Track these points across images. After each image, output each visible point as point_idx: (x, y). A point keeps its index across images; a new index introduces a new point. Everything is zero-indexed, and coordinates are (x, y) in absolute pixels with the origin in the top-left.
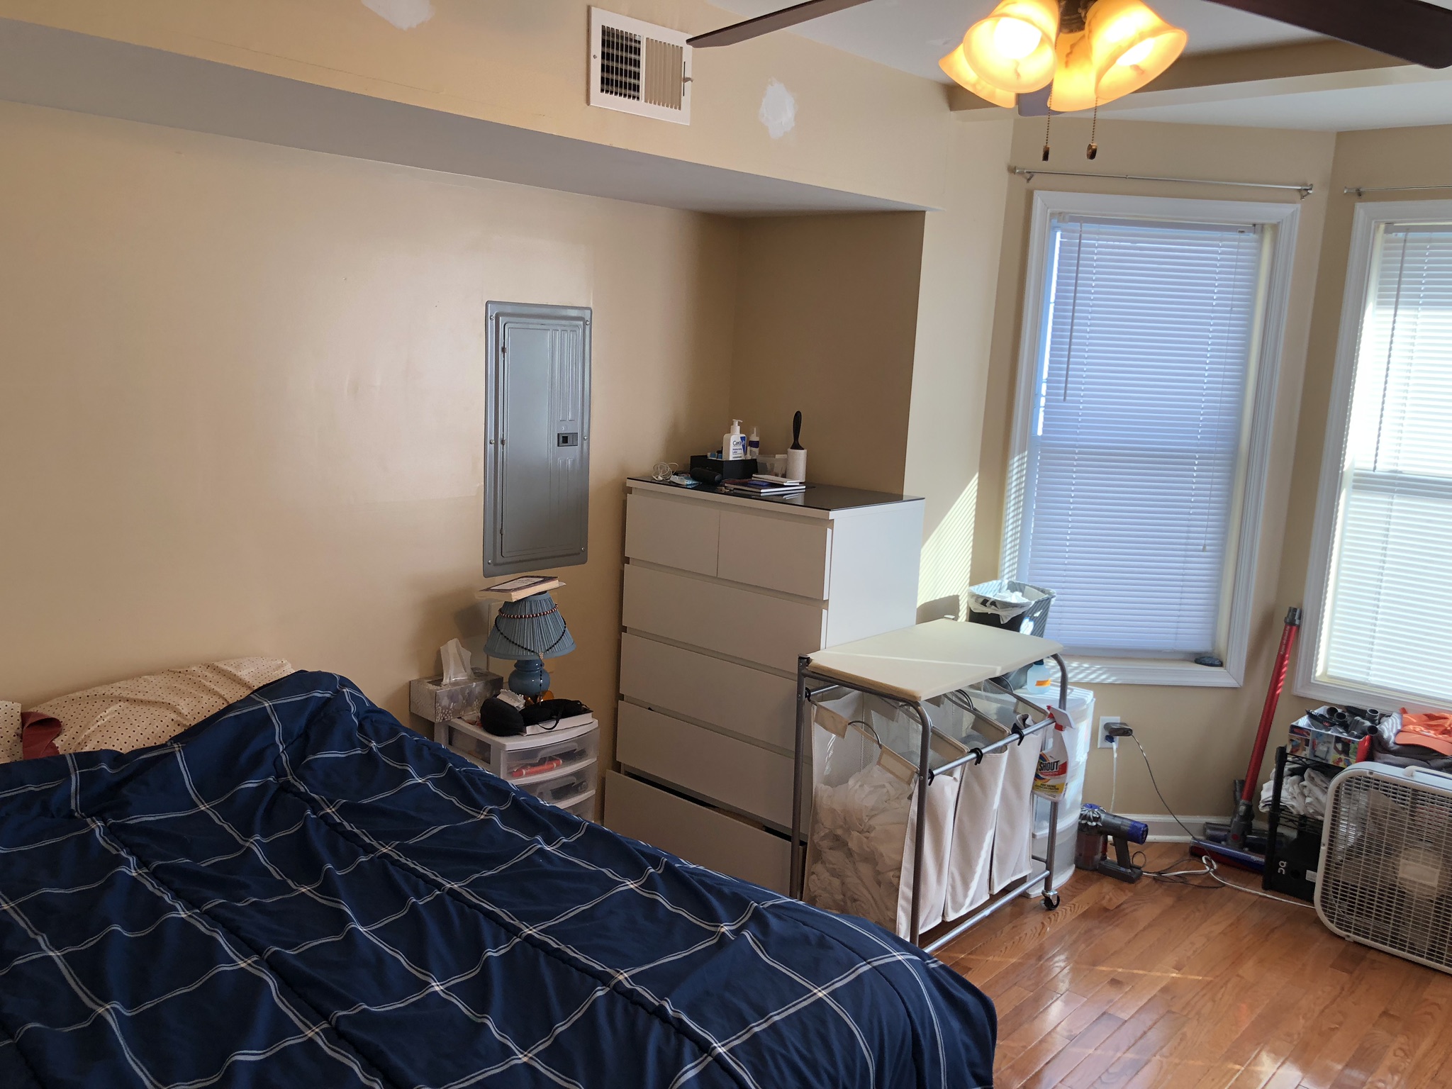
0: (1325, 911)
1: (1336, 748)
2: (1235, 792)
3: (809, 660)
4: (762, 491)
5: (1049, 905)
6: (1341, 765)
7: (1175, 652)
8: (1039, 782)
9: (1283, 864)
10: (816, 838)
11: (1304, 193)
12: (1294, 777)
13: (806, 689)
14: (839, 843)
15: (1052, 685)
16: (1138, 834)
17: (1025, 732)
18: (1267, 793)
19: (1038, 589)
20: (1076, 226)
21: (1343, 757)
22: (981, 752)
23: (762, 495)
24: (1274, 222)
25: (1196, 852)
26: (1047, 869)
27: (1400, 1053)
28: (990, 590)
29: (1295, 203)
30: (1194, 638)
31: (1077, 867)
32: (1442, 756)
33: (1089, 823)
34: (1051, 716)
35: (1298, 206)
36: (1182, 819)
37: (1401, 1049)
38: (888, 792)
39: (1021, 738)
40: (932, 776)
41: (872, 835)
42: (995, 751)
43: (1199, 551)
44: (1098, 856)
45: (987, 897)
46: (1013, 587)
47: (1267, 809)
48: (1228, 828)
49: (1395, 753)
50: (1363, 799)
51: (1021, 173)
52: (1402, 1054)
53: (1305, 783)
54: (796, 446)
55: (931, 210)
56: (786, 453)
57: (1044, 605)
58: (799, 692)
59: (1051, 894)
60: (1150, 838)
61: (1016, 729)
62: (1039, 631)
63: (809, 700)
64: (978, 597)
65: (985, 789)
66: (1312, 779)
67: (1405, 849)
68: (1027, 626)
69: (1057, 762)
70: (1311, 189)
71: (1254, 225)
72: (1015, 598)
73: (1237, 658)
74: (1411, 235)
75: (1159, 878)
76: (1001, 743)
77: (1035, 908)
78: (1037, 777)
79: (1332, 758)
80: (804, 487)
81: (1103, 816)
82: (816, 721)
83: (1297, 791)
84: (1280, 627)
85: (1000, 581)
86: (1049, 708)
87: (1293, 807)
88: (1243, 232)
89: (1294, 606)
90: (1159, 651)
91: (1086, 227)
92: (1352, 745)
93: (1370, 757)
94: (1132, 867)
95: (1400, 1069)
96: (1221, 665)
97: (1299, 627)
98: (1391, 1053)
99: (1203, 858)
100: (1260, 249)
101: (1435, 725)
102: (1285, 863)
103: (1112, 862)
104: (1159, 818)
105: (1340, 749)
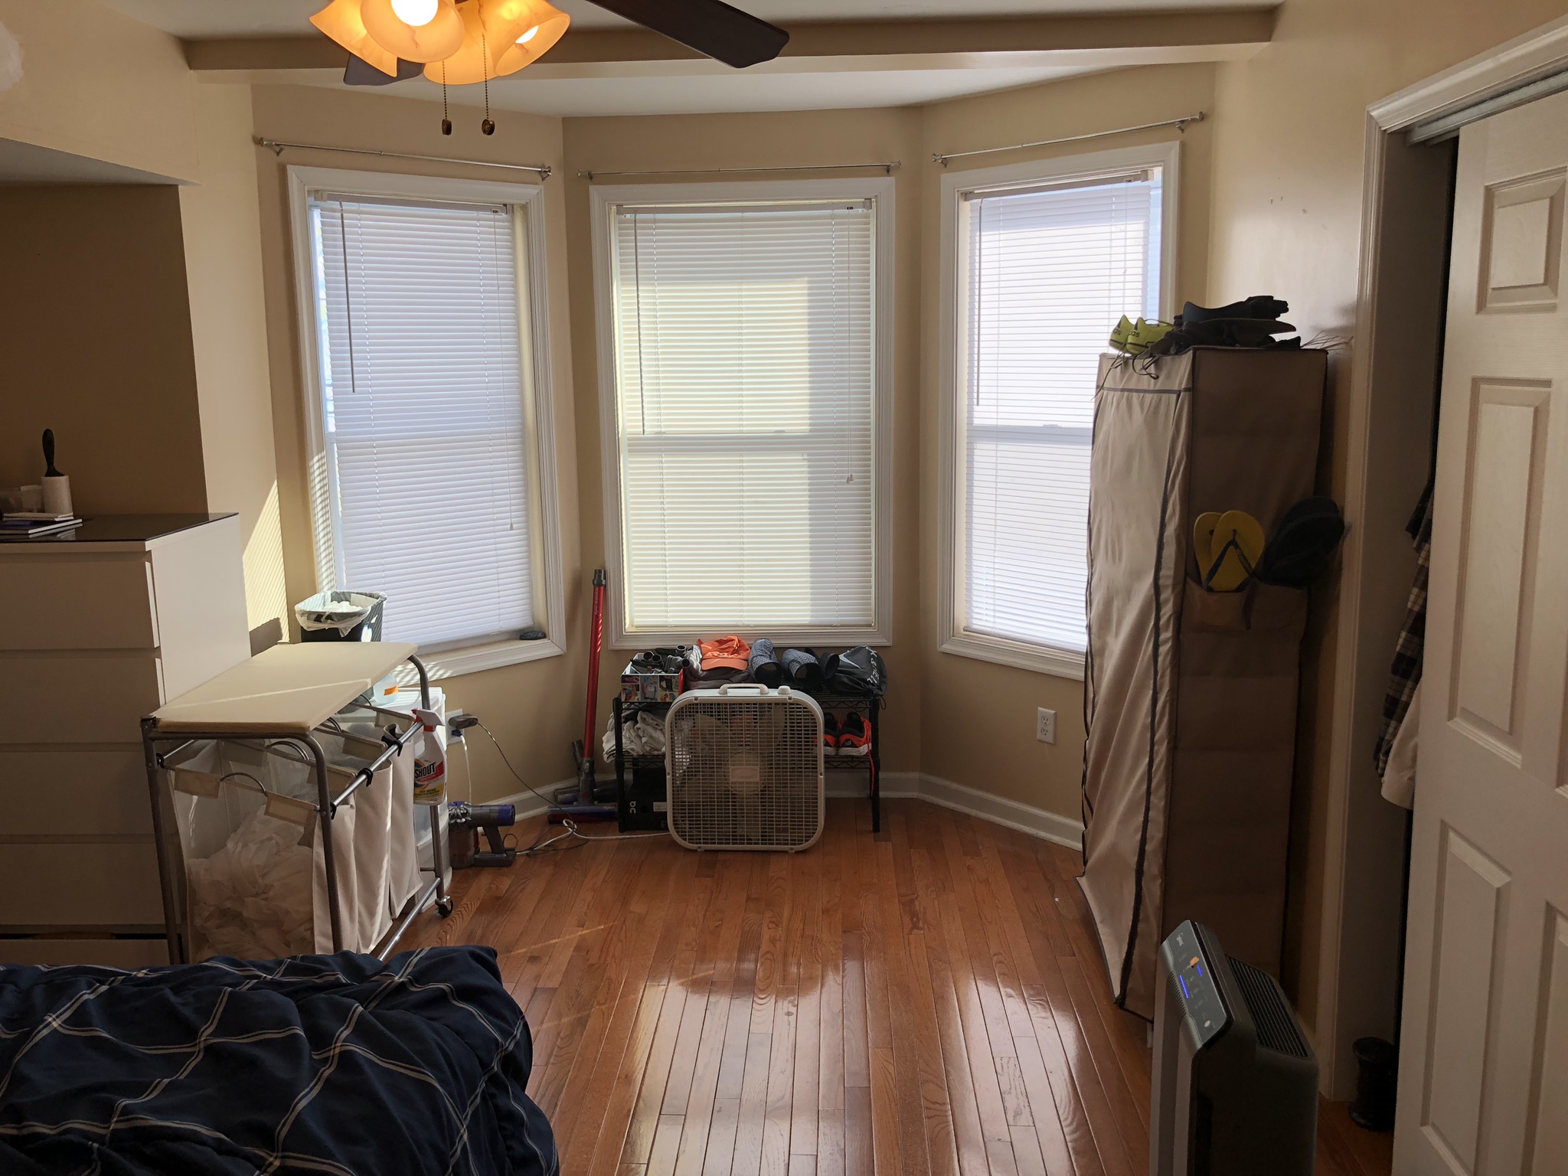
0: (677, 832)
1: (661, 686)
2: (575, 756)
3: (155, 721)
4: (30, 532)
5: (443, 911)
6: (668, 700)
7: (505, 633)
8: (418, 790)
9: (633, 804)
10: (198, 922)
11: (545, 175)
12: (628, 723)
13: (158, 755)
14: (229, 917)
15: (399, 691)
16: (506, 817)
17: (402, 740)
18: (608, 743)
19: (366, 595)
20: (336, 205)
21: (668, 693)
22: (370, 771)
23: (30, 536)
24: (523, 202)
25: (554, 820)
26: (437, 877)
27: (771, 925)
28: (314, 604)
29: (537, 184)
30: (515, 617)
31: (453, 869)
32: (738, 671)
33: (459, 821)
34: (418, 720)
35: (542, 187)
36: (541, 791)
37: (772, 922)
38: (277, 843)
39: (400, 747)
40: (334, 808)
41: (271, 893)
42: (380, 768)
43: (507, 530)
44: (471, 852)
45: (390, 924)
46: (338, 597)
47: (612, 759)
48: (576, 788)
49: (704, 679)
50: (686, 725)
51: (269, 146)
52: (774, 926)
53: (638, 726)
54: (52, 472)
55: (185, 183)
56: (39, 483)
57: (378, 610)
58: (149, 760)
59: (445, 900)
60: (517, 817)
61: (390, 744)
62: (376, 637)
63: (163, 767)
64: (310, 613)
65: (377, 809)
66: (644, 720)
67: (731, 757)
68: (367, 634)
69: (433, 764)
70: (550, 171)
71: (505, 205)
72: (344, 607)
73: (557, 627)
74: (640, 216)
75: (532, 853)
76: (383, 759)
77: (430, 920)
78: (416, 785)
79: (660, 696)
80: (81, 520)
81: (470, 810)
82: (177, 788)
83: (633, 735)
84: (589, 588)
85: (323, 594)
86: (414, 711)
87: (633, 749)
88: (496, 212)
89: (598, 568)
90: (487, 636)
91: (347, 205)
92: (673, 680)
93: (686, 688)
94: (506, 851)
95: (778, 937)
96: (544, 636)
97: (605, 586)
98: (765, 927)
99: (564, 822)
100: (513, 228)
101: (727, 648)
102: (635, 803)
103: (485, 853)
104: (519, 797)
105: (665, 686)
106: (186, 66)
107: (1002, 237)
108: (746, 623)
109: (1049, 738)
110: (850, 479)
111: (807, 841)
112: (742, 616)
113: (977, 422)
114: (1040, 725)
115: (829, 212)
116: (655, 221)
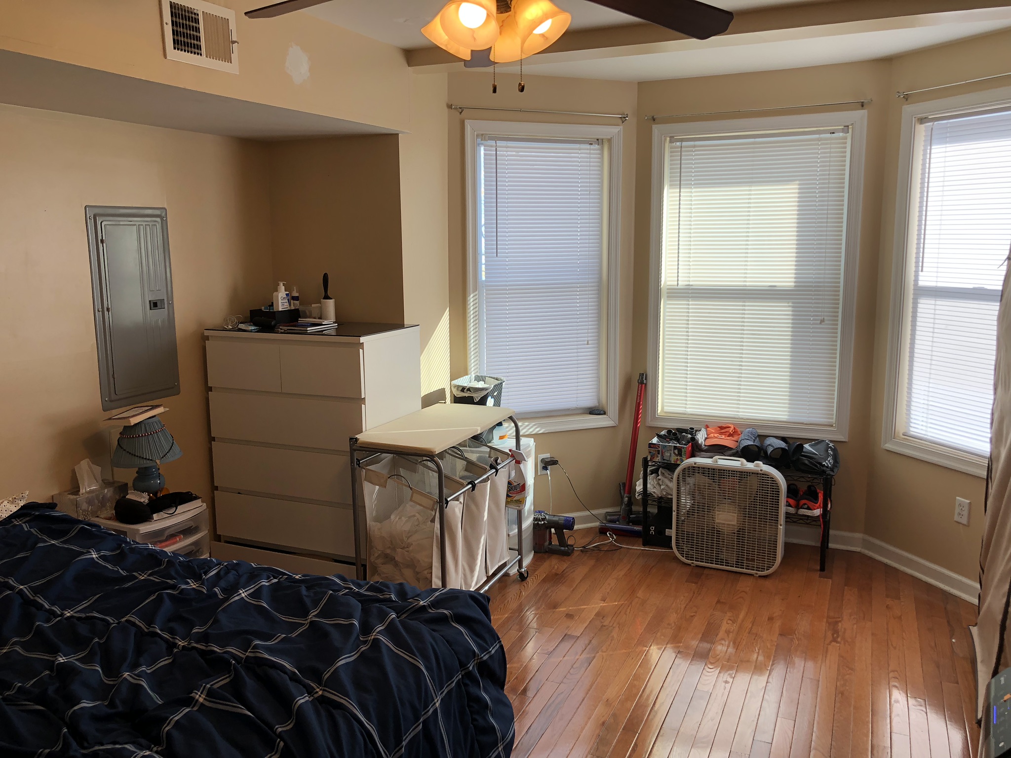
0: (678, 551)
1: (674, 453)
2: (620, 491)
3: (357, 439)
4: (308, 329)
5: (522, 577)
6: (678, 462)
7: (577, 409)
8: (509, 499)
9: (652, 528)
10: (372, 559)
11: (624, 119)
12: (653, 475)
13: (357, 459)
14: (389, 559)
15: (508, 438)
16: (569, 524)
17: (499, 467)
18: (639, 487)
19: (494, 378)
20: (493, 143)
21: (679, 458)
22: (474, 483)
23: (308, 332)
24: (609, 137)
25: (603, 531)
26: (519, 555)
27: (729, 622)
28: (464, 381)
29: (618, 125)
30: (588, 400)
31: (534, 552)
32: (730, 449)
33: (540, 523)
34: (512, 456)
35: (622, 127)
36: (595, 512)
37: (730, 620)
38: (418, 519)
39: (497, 471)
40: (447, 502)
41: (411, 549)
42: (480, 482)
43: (585, 345)
44: (547, 543)
45: (485, 579)
46: (478, 379)
47: (640, 497)
48: (619, 513)
49: (706, 451)
50: (691, 480)
51: (455, 109)
52: (731, 622)
53: (659, 477)
54: (327, 297)
55: (403, 133)
56: (320, 303)
57: (499, 387)
58: (352, 462)
59: (523, 570)
60: (576, 527)
61: (492, 467)
62: (497, 403)
63: (359, 467)
64: (458, 386)
65: (479, 507)
66: (663, 474)
67: (717, 505)
68: (490, 401)
69: (519, 484)
70: (627, 117)
71: (598, 140)
72: (481, 385)
73: (613, 408)
74: (684, 144)
75: (584, 550)
76: (485, 477)
77: (514, 581)
78: (508, 496)
79: (673, 459)
80: (337, 324)
81: (547, 517)
82: (365, 480)
83: (656, 483)
84: (635, 385)
85: (469, 376)
86: (510, 450)
87: (654, 492)
88: (592, 144)
89: (641, 372)
90: (568, 410)
91: (499, 143)
92: (683, 449)
93: (693, 455)
94: (568, 546)
95: (732, 630)
96: (605, 414)
97: (646, 384)
98: (725, 622)
99: (608, 533)
100: (602, 154)
101: (724, 432)
102: (654, 527)
103: (555, 545)
104: (580, 514)
105: (677, 453)
106: (407, 65)
107: (948, 149)
108: (741, 417)
109: (964, 520)
110: (822, 321)
111: (767, 570)
112: (738, 412)
113: (921, 283)
114: (957, 510)
115: (817, 136)
116: (695, 146)
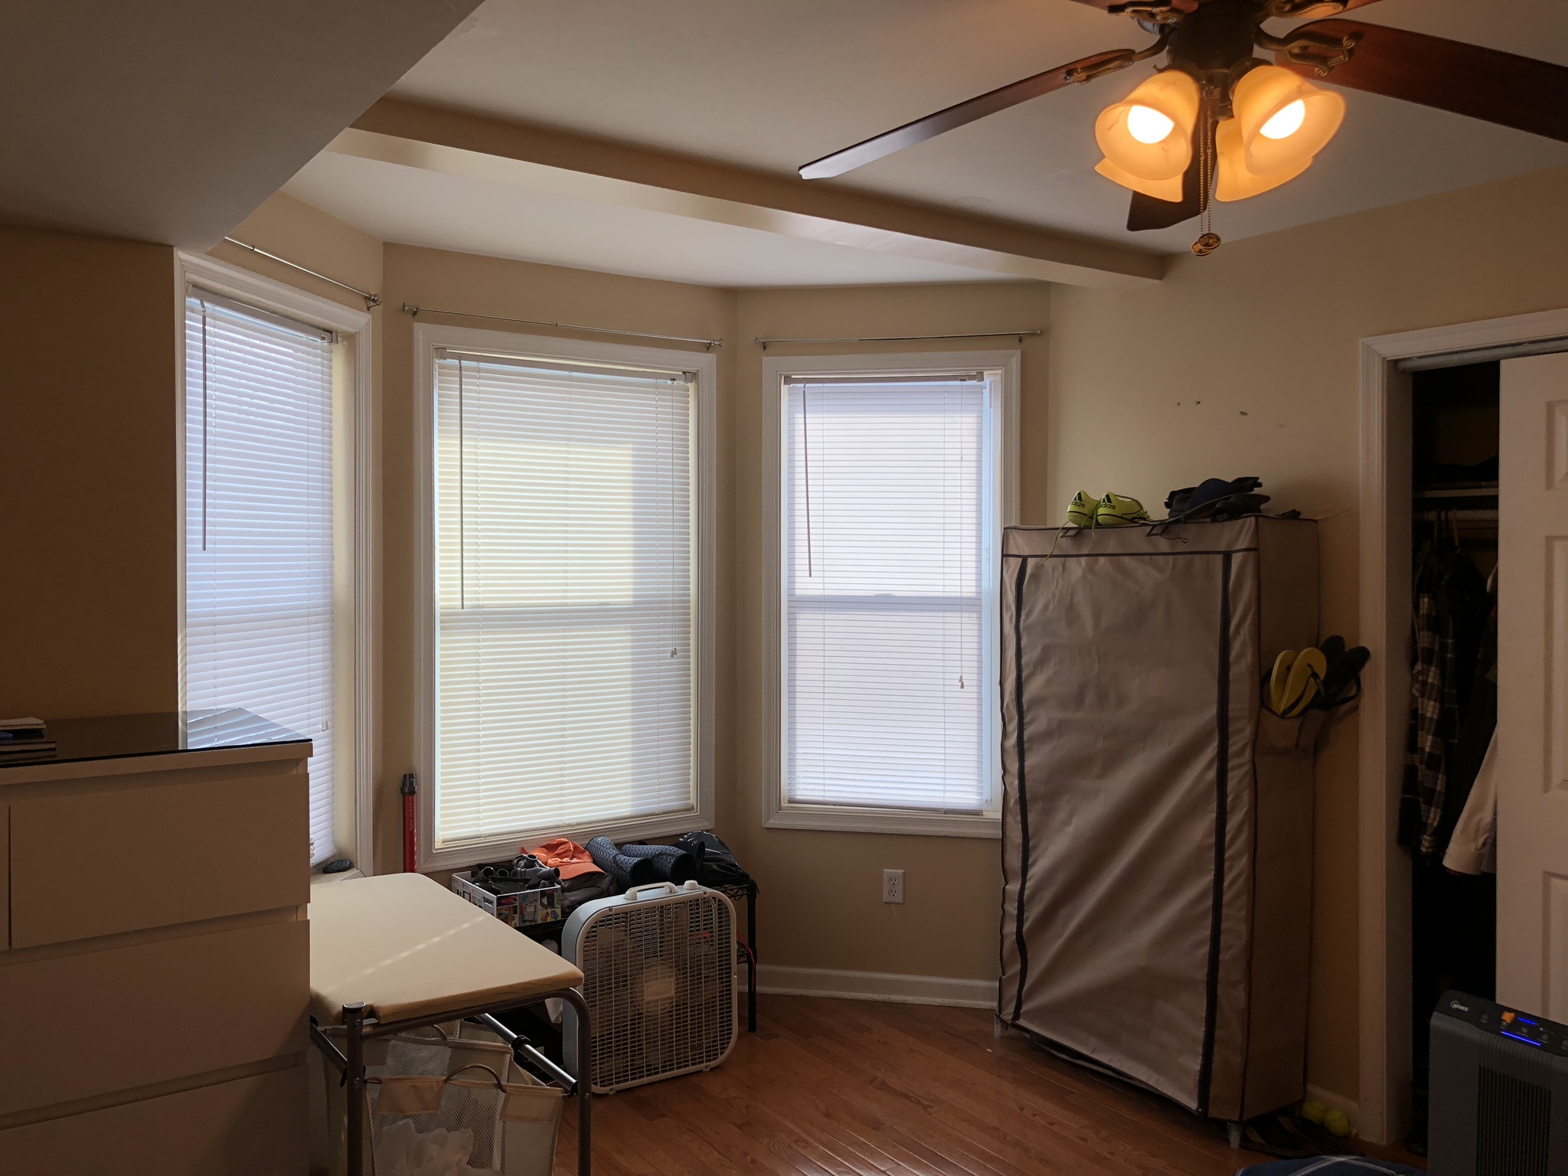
1: (542, 904)
21: (549, 910)
29: (364, 312)
35: (369, 316)
71: (332, 331)
73: (366, 852)
74: (463, 363)
79: (542, 915)
89: (406, 773)
96: (350, 867)
100: (335, 361)
105: (546, 903)
107: (826, 420)
108: (567, 822)
109: (899, 898)
110: (674, 653)
111: (722, 1053)
112: (561, 815)
113: (798, 592)
114: (886, 887)
115: (653, 381)
116: (479, 370)
